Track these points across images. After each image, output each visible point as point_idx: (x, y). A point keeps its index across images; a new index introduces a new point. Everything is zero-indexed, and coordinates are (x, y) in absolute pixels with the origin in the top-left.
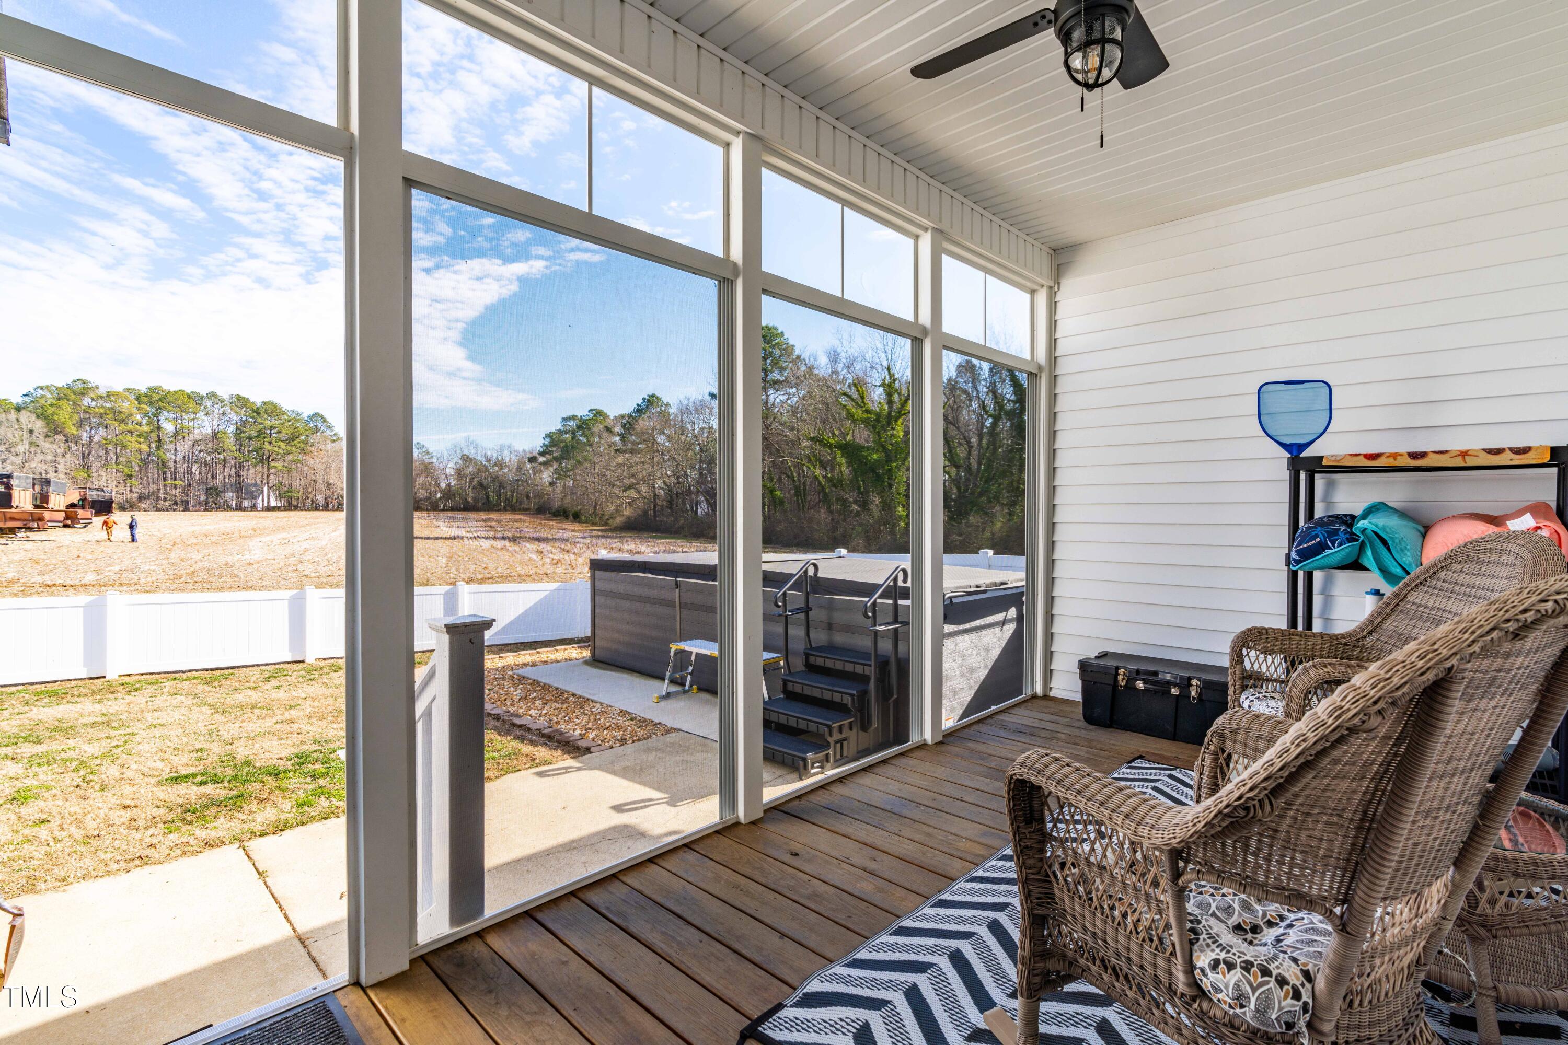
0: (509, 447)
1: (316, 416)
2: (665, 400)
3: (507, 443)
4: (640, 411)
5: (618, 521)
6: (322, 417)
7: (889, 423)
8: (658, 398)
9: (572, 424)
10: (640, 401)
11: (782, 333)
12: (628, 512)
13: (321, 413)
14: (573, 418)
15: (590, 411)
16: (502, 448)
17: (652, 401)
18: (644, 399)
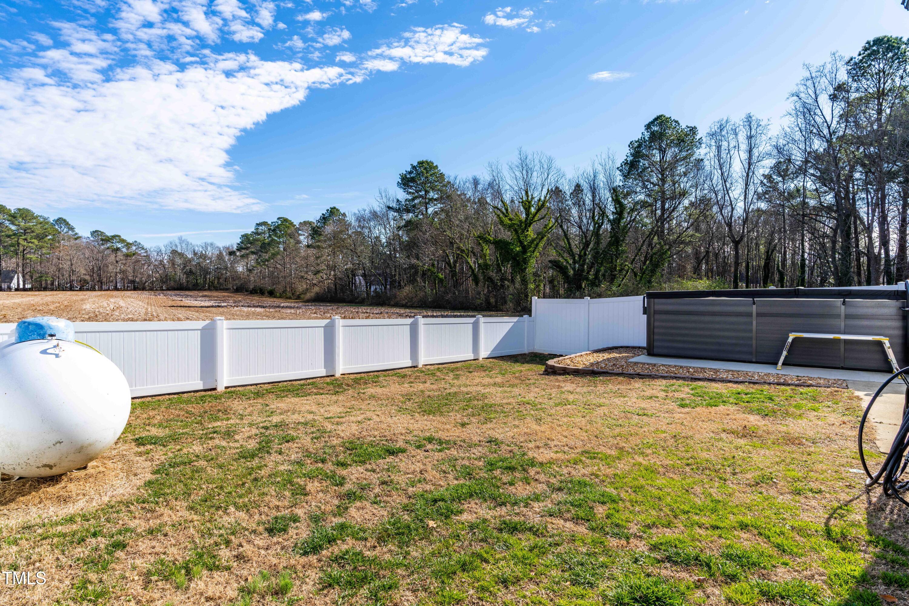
0: (212, 244)
1: (61, 221)
2: (342, 211)
3: (209, 241)
4: (324, 219)
5: (308, 296)
6: (65, 221)
7: (526, 227)
8: (338, 210)
9: (264, 228)
10: (324, 212)
11: (437, 166)
12: (316, 289)
13: (64, 218)
14: (264, 223)
15: (279, 219)
16: (206, 245)
17: (333, 211)
18: (328, 210)
